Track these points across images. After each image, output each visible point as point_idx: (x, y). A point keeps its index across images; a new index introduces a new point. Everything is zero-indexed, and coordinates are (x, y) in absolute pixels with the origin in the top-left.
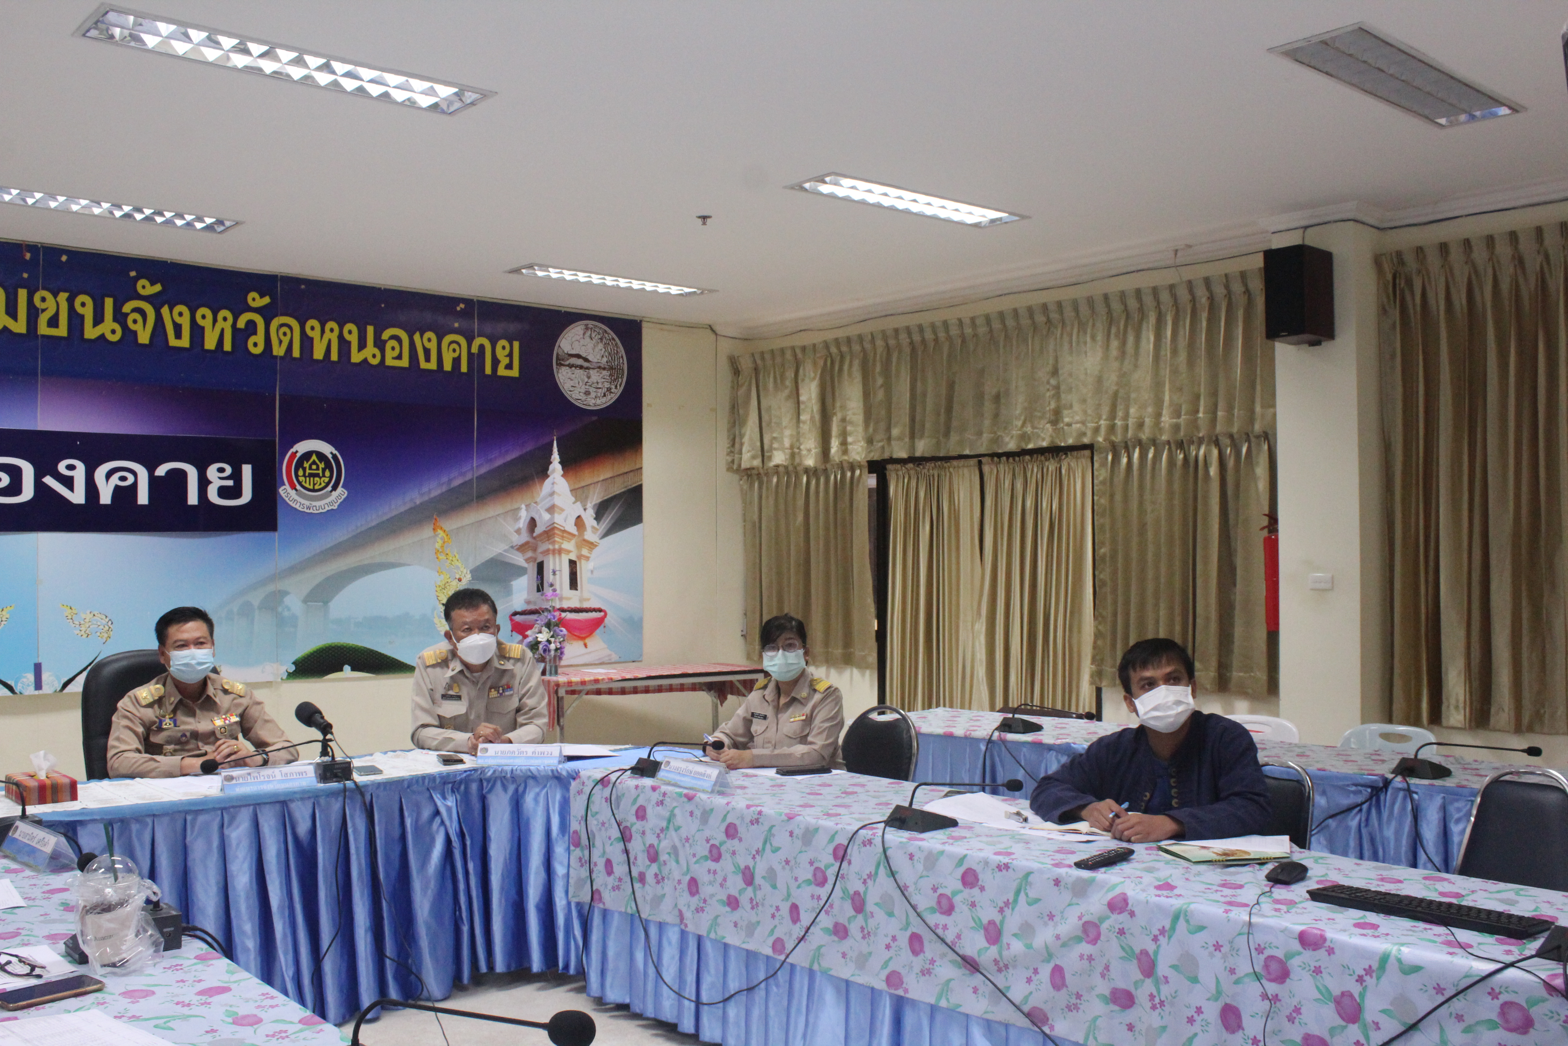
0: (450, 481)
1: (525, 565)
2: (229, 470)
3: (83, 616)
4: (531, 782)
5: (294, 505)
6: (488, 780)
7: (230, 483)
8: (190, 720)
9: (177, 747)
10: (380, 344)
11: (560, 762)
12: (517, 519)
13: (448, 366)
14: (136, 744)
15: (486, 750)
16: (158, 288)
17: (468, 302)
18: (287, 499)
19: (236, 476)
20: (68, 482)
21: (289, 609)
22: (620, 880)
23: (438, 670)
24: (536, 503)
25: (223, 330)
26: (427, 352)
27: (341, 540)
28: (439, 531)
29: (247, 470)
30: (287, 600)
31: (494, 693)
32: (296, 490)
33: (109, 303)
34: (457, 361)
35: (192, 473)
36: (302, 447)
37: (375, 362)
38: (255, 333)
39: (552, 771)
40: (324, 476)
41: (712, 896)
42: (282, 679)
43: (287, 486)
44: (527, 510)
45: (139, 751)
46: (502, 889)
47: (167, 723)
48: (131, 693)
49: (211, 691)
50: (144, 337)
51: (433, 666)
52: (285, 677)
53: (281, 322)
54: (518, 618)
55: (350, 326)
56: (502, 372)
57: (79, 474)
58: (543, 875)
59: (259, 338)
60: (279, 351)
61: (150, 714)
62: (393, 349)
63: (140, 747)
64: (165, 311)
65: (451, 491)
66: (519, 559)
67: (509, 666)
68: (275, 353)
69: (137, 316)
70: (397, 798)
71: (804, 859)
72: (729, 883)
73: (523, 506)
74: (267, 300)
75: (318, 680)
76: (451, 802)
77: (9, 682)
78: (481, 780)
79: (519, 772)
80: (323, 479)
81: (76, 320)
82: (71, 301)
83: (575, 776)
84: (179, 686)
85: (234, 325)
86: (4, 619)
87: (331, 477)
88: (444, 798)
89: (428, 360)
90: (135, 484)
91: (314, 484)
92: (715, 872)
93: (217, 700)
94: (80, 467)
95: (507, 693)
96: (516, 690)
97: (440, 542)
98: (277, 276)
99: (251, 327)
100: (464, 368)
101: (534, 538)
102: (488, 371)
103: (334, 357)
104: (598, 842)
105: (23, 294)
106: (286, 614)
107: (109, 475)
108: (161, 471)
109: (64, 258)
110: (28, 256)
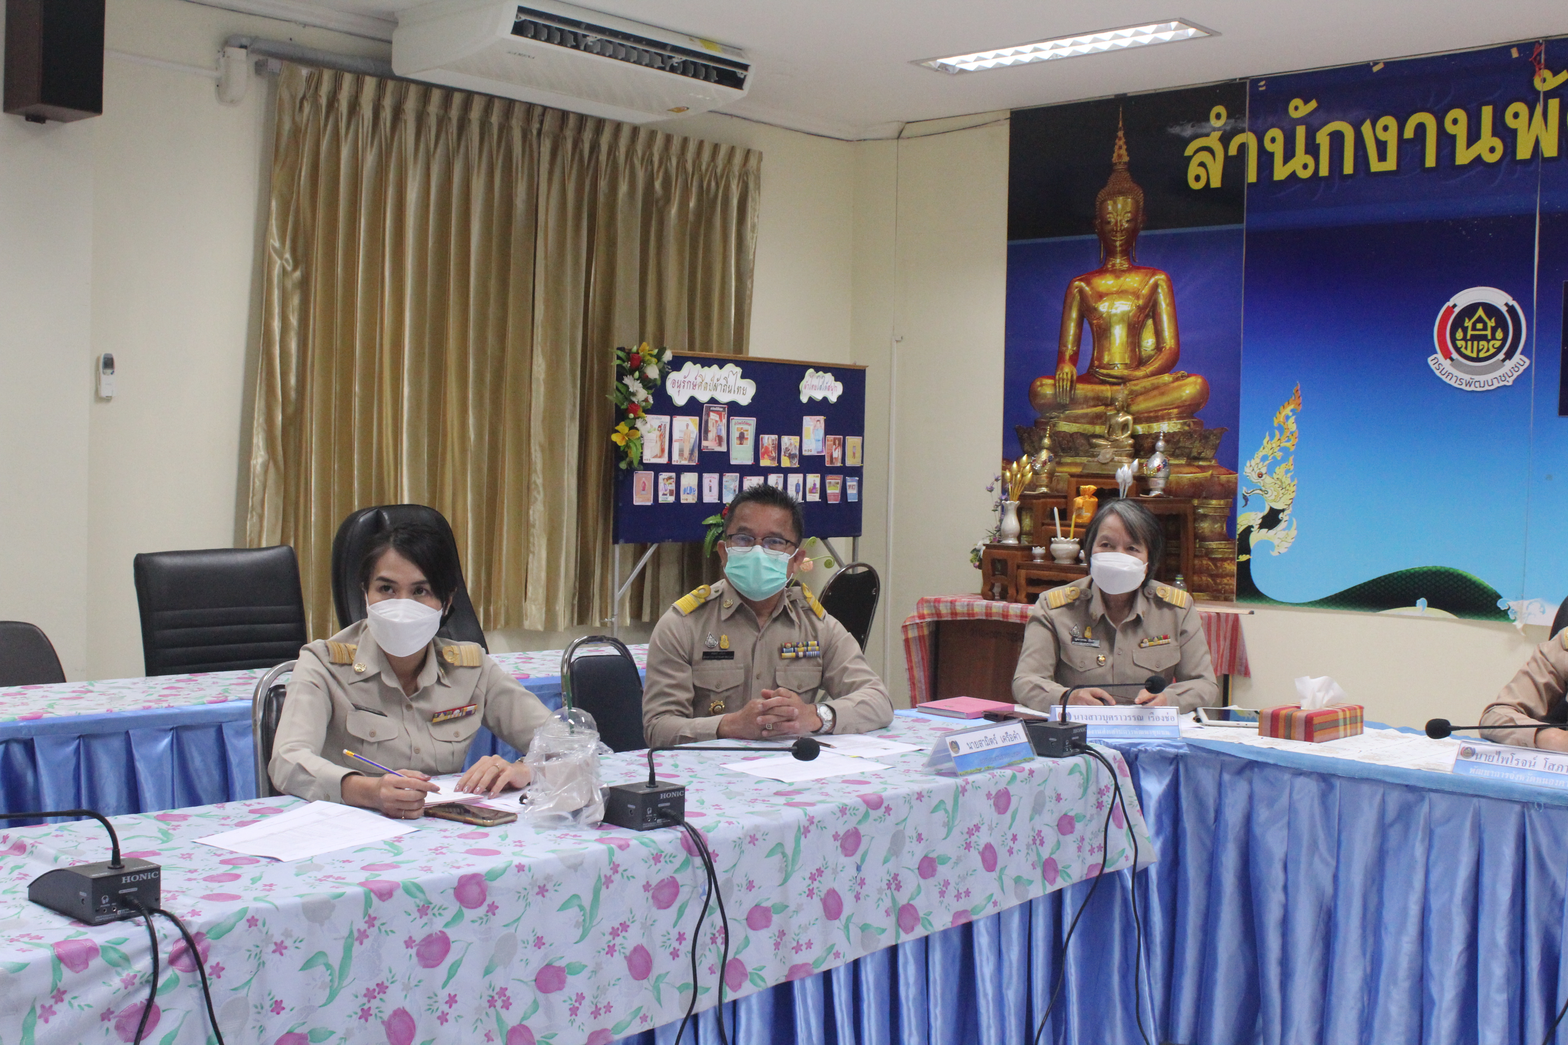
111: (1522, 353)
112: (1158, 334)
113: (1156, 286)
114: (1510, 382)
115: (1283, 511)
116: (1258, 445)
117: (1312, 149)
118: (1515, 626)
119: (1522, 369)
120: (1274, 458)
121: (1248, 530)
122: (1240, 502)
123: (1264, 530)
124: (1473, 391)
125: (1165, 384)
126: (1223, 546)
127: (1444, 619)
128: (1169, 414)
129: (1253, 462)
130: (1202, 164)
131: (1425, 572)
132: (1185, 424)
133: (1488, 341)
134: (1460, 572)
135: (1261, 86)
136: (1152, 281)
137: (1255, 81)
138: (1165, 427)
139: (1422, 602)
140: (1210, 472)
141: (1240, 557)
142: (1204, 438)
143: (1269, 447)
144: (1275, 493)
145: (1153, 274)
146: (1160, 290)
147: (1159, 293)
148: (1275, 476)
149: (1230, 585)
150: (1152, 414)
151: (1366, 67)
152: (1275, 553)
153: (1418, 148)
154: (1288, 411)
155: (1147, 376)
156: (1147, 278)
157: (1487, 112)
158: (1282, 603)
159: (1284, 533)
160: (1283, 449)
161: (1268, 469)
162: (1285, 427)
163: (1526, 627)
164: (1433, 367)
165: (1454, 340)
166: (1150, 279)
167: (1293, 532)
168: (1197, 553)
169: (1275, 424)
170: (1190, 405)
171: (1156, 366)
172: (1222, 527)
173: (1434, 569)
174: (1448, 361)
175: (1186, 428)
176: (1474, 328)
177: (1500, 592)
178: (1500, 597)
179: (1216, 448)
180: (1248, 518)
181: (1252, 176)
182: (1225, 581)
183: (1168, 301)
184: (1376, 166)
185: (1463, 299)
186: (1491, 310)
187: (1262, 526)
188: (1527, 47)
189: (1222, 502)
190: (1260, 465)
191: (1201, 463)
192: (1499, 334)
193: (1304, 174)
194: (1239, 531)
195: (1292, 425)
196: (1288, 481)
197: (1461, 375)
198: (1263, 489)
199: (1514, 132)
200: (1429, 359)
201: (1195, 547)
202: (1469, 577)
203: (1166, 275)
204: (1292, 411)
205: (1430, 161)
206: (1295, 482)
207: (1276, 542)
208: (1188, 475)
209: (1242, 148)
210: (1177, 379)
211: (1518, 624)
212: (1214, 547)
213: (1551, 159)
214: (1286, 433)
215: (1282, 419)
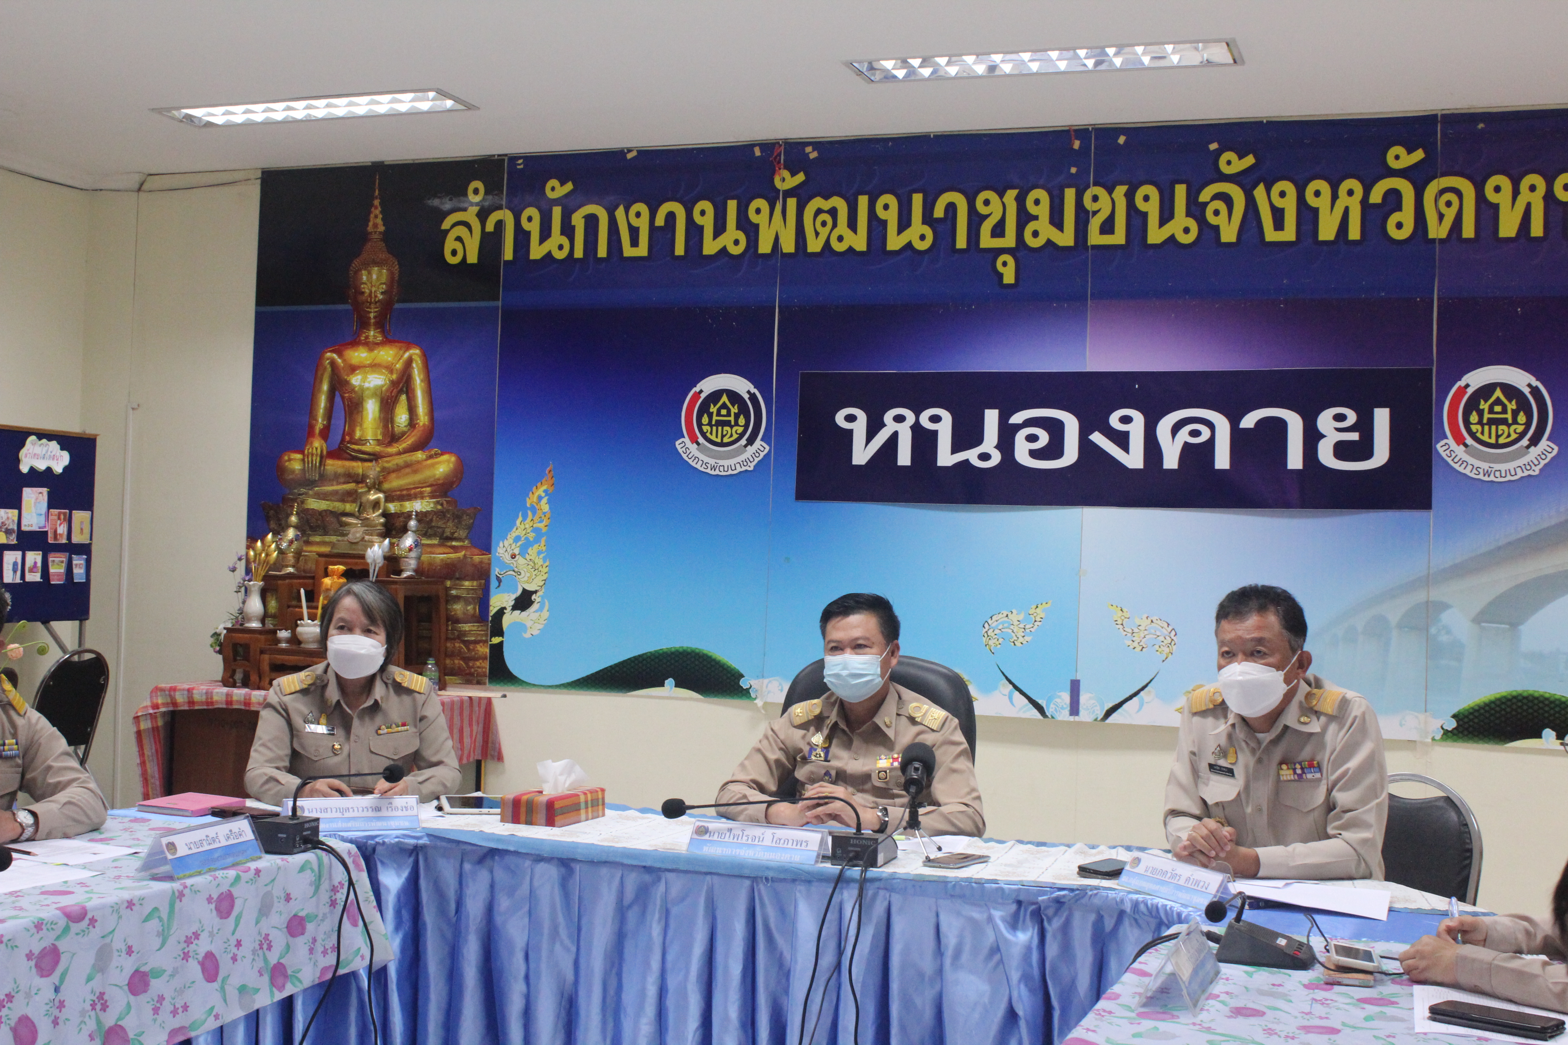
2: (1352, 417)
3: (1138, 622)
5: (1461, 469)
7: (1354, 436)
8: (844, 754)
16: (1250, 160)
18: (1449, 460)
19: (1365, 426)
20: (1122, 440)
21: (1449, 632)
23: (1209, 721)
25: (1347, 209)
27: (1545, 525)
29: (1382, 417)
30: (1446, 617)
31: (1287, 773)
32: (1466, 446)
33: (1181, 191)
35: (1294, 423)
36: (1476, 379)
38: (1399, 208)
40: (1514, 422)
42: (1433, 739)
43: (1451, 441)
47: (818, 754)
49: (884, 717)
50: (1229, 234)
51: (1203, 714)
52: (1438, 737)
53: (1442, 186)
57: (1137, 428)
59: (1407, 215)
60: (1437, 231)
61: (798, 738)
64: (1260, 192)
67: (1316, 726)
68: (1432, 235)
69: (1220, 205)
74: (1419, 155)
75: (1496, 747)
77: (1040, 702)
80: (1513, 427)
81: (1137, 221)
82: (1130, 196)
84: (844, 705)
85: (1364, 202)
86: (1038, 619)
87: (1528, 424)
90: (1211, 441)
91: (1498, 436)
93: (889, 731)
94: (1138, 418)
95: (1309, 776)
98: (1436, 116)
99: (1393, 199)
103: (1537, 230)
105: (1070, 194)
106: (1444, 638)
107: (1176, 428)
108: (1249, 421)
109: (1122, 140)
110: (1077, 145)
111: (762, 440)
112: (412, 410)
113: (410, 361)
114: (751, 467)
115: (536, 592)
116: (512, 525)
117: (568, 230)
118: (756, 704)
119: (762, 454)
120: (527, 539)
121: (501, 612)
122: (494, 583)
123: (517, 612)
124: (717, 475)
125: (418, 462)
126: (475, 628)
127: (691, 699)
128: (421, 493)
129: (506, 543)
130: (459, 239)
131: (672, 653)
132: (438, 502)
133: (732, 427)
134: (705, 652)
135: (519, 165)
136: (407, 355)
137: (513, 159)
138: (418, 506)
139: (670, 682)
140: (463, 553)
141: (493, 639)
142: (458, 518)
143: (522, 528)
144: (528, 575)
145: (407, 349)
146: (414, 365)
147: (413, 368)
148: (528, 557)
149: (483, 668)
150: (405, 492)
151: (620, 154)
152: (527, 635)
153: (669, 236)
154: (540, 491)
155: (399, 453)
156: (401, 352)
157: (732, 206)
158: (534, 685)
159: (537, 614)
160: (536, 530)
161: (520, 550)
162: (537, 507)
163: (766, 704)
164: (680, 451)
166: (405, 352)
167: (545, 614)
168: (450, 636)
169: (528, 505)
170: (443, 485)
171: (409, 442)
172: (474, 609)
173: (681, 650)
174: (695, 445)
175: (439, 507)
176: (719, 414)
177: (742, 671)
178: (742, 676)
179: (470, 528)
180: (501, 599)
181: (508, 254)
182: (478, 663)
183: (422, 377)
184: (628, 251)
185: (709, 385)
186: (734, 397)
187: (515, 608)
188: (768, 147)
189: (475, 583)
190: (513, 546)
191: (454, 543)
192: (742, 421)
193: (560, 255)
194: (492, 613)
195: (545, 506)
196: (540, 562)
197: (706, 459)
198: (516, 570)
199: (757, 226)
200: (677, 443)
201: (447, 630)
202: (714, 657)
203: (422, 349)
204: (545, 491)
205: (680, 249)
206: (547, 563)
207: (529, 624)
208: (441, 556)
209: (500, 224)
210: (431, 457)
211: (759, 703)
212: (467, 629)
213: (789, 255)
214: (539, 513)
215: (535, 500)
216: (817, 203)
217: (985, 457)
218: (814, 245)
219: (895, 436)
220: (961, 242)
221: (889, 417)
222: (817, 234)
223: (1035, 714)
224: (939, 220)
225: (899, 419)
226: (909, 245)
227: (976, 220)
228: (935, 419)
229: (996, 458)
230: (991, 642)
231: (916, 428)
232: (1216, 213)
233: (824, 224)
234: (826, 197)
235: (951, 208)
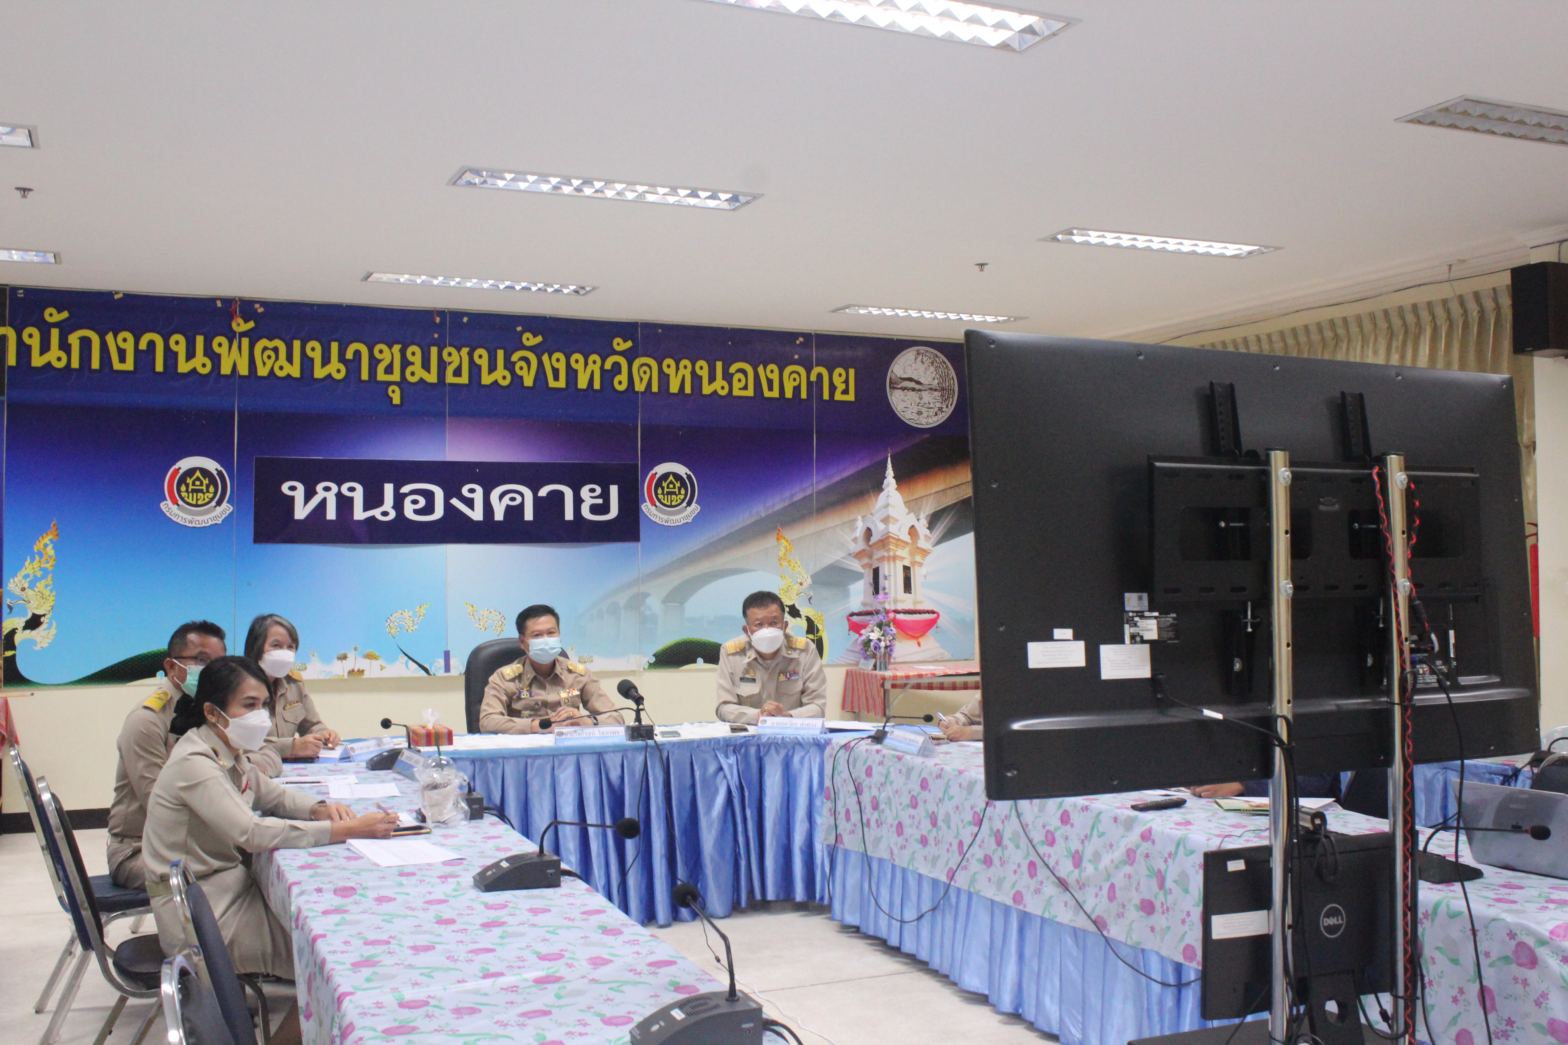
0: (792, 496)
1: (862, 570)
2: (599, 490)
3: (482, 613)
4: (797, 747)
5: (654, 519)
6: (764, 745)
7: (600, 501)
8: (542, 692)
9: (532, 713)
10: (728, 377)
11: (821, 733)
12: (854, 529)
13: (789, 394)
14: (500, 708)
15: (765, 721)
16: (539, 339)
17: (807, 336)
18: (648, 514)
19: (605, 495)
20: (470, 503)
21: (650, 609)
22: (855, 825)
23: (738, 657)
24: (871, 514)
25: (593, 372)
26: (770, 382)
27: (695, 549)
28: (783, 541)
29: (614, 490)
30: (649, 601)
31: (782, 678)
32: (656, 506)
33: (500, 354)
34: (797, 389)
35: (568, 493)
36: (661, 469)
37: (723, 393)
39: (814, 739)
40: (680, 493)
41: (911, 836)
42: (644, 669)
43: (648, 503)
44: (863, 521)
45: (503, 714)
46: (774, 833)
47: (525, 694)
48: (499, 670)
49: (558, 670)
50: (528, 381)
51: (734, 654)
52: (646, 667)
53: (642, 362)
54: (855, 619)
55: (701, 363)
56: (839, 397)
57: (478, 496)
58: (807, 824)
59: (623, 377)
60: (640, 387)
61: (512, 687)
62: (740, 380)
63: (504, 711)
64: (545, 358)
65: (793, 504)
66: (856, 565)
67: (795, 655)
68: (637, 389)
69: (523, 364)
70: (689, 755)
71: (967, 805)
72: (922, 826)
73: (860, 518)
74: (629, 344)
75: (676, 670)
76: (732, 760)
77: (425, 666)
78: (758, 746)
79: (788, 740)
80: (679, 496)
81: (475, 370)
82: (471, 354)
83: (828, 742)
84: (535, 666)
85: (602, 368)
86: (421, 615)
87: (686, 495)
88: (727, 757)
89: (771, 388)
90: (522, 504)
91: (671, 501)
92: (913, 817)
93: (563, 677)
94: (479, 490)
95: (793, 678)
96: (801, 675)
97: (783, 550)
98: (637, 323)
99: (617, 367)
100: (804, 395)
101: (870, 546)
102: (826, 396)
103: (688, 390)
104: (841, 796)
105: (434, 350)
106: (648, 613)
107: (501, 497)
108: (543, 492)
109: (465, 320)
110: (438, 320)
111: (228, 502)
114: (219, 521)
115: (44, 615)
116: (21, 566)
117: (65, 347)
119: (228, 513)
120: (35, 576)
121: (13, 632)
122: (5, 610)
123: (28, 631)
124: (193, 527)
129: (16, 580)
133: (204, 494)
135: (20, 294)
137: (14, 289)
141: (7, 653)
143: (30, 567)
144: (37, 603)
148: (36, 589)
151: (110, 294)
152: (38, 648)
153: (151, 357)
154: (47, 540)
157: (200, 340)
158: (45, 685)
159: (46, 632)
160: (42, 569)
161: (30, 584)
162: (44, 552)
164: (164, 510)
165: (179, 492)
167: (53, 631)
169: (36, 551)
174: (176, 506)
176: (194, 484)
180: (13, 622)
181: (11, 361)
184: (117, 366)
185: (185, 464)
186: (205, 472)
187: (25, 628)
188: (228, 302)
190: (23, 582)
192: (212, 489)
193: (58, 365)
194: (5, 633)
195: (50, 551)
196: (48, 593)
197: (185, 516)
198: (26, 599)
199: (219, 355)
200: (161, 504)
204: (50, 540)
205: (159, 367)
206: (54, 593)
207: (39, 639)
213: (244, 377)
214: (45, 557)
215: (42, 546)
216: (263, 343)
217: (385, 514)
218: (262, 371)
219: (324, 500)
220: (365, 376)
221: (320, 487)
222: (264, 364)
223: (425, 674)
224: (349, 360)
225: (327, 489)
226: (329, 376)
227: (374, 363)
228: (352, 489)
229: (392, 515)
230: (392, 631)
231: (339, 495)
232: (521, 368)
233: (269, 357)
234: (271, 339)
235: (357, 353)
